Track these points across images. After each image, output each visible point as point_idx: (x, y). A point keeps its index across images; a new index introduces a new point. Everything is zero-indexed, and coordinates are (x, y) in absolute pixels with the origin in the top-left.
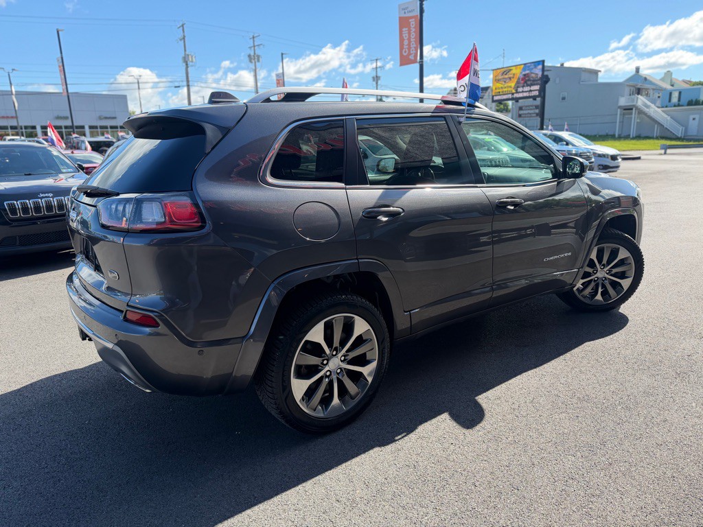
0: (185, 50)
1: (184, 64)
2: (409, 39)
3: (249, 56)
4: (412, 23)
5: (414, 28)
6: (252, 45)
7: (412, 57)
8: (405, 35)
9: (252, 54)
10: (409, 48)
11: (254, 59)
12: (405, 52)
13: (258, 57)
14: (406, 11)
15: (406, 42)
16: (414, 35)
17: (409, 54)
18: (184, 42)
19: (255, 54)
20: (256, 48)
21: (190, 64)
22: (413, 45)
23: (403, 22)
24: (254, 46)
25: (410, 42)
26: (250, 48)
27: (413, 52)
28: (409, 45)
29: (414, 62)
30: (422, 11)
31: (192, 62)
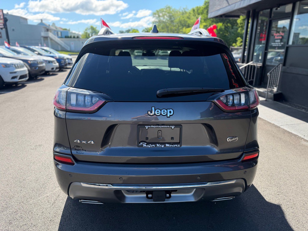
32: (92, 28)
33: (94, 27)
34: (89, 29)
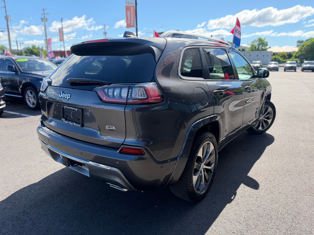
0: (6, 13)
1: (6, 20)
2: (131, 16)
3: (42, 18)
4: (131, 9)
5: (133, 11)
6: (43, 13)
7: (132, 24)
8: (129, 14)
9: (43, 17)
10: (131, 20)
11: (44, 20)
12: (129, 22)
13: (47, 19)
14: (129, 3)
15: (129, 18)
16: (133, 14)
17: (131, 23)
18: (6, 8)
19: (44, 17)
20: (45, 15)
21: (9, 20)
22: (132, 19)
23: (128, 8)
24: (44, 14)
25: (131, 18)
26: (42, 14)
27: (132, 22)
28: (131, 19)
29: (133, 26)
30: (136, 4)
31: (10, 19)
32: (260, 40)
33: (263, 39)
34: (256, 41)
